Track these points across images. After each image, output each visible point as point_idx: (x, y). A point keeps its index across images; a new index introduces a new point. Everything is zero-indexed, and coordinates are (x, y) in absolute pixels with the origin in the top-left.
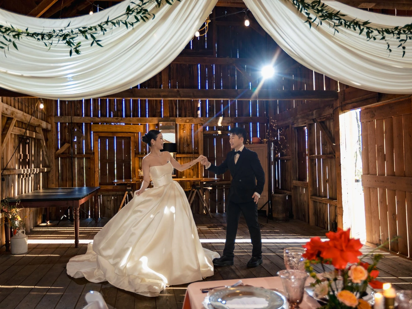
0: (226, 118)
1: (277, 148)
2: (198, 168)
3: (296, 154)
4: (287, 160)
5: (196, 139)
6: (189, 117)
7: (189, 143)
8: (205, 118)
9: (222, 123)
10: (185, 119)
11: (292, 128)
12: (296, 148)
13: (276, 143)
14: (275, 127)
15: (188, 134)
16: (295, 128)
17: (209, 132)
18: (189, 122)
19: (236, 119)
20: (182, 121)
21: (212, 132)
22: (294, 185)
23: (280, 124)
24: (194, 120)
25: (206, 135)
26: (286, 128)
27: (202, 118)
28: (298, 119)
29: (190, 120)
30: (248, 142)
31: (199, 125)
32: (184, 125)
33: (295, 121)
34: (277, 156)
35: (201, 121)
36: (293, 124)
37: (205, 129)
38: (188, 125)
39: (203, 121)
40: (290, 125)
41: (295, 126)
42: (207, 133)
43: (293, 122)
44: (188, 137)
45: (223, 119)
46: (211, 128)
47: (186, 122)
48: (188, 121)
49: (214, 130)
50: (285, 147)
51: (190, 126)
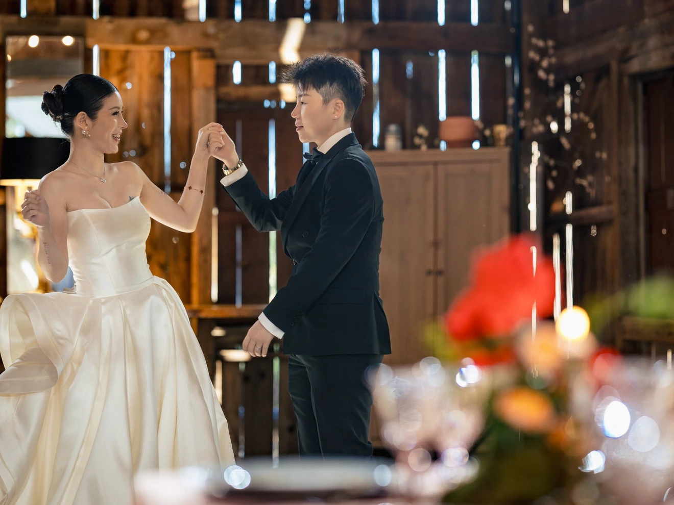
0: (325, 27)
1: (556, 167)
2: (188, 259)
3: (637, 195)
4: (600, 225)
5: (183, 123)
6: (150, 14)
7: (148, 141)
8: (225, 24)
9: (302, 49)
10: (129, 24)
11: (621, 75)
12: (636, 170)
13: (550, 144)
14: (548, 71)
15: (146, 97)
16: (634, 77)
17: (242, 92)
18: (147, 42)
19: (372, 31)
20: (116, 32)
21: (255, 91)
22: (628, 336)
23: (571, 57)
24: (174, 30)
25: (230, 103)
26: (598, 79)
27: (212, 22)
28: (644, 36)
29: (153, 32)
30: (421, 136)
31: (195, 55)
32: (125, 55)
33: (635, 45)
34: (556, 207)
35: (206, 35)
36: (625, 57)
37: (223, 73)
38: (142, 55)
39: (215, 37)
40: (614, 65)
41: (635, 66)
42: (234, 94)
43: (626, 50)
44: (146, 113)
45: (310, 30)
46: (255, 74)
47: (134, 40)
48: (143, 35)
49: (264, 80)
50: (592, 166)
51: (152, 59)
